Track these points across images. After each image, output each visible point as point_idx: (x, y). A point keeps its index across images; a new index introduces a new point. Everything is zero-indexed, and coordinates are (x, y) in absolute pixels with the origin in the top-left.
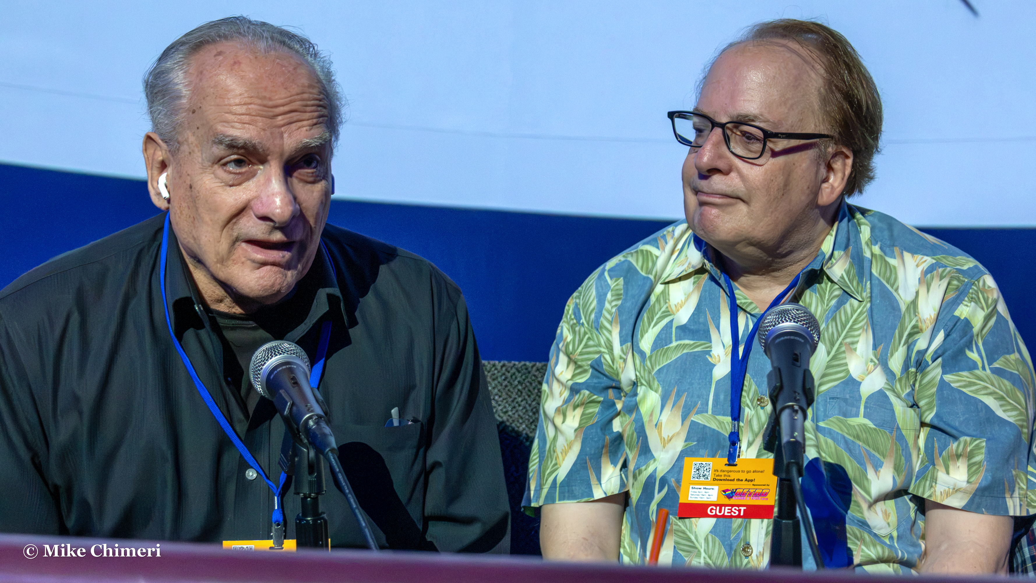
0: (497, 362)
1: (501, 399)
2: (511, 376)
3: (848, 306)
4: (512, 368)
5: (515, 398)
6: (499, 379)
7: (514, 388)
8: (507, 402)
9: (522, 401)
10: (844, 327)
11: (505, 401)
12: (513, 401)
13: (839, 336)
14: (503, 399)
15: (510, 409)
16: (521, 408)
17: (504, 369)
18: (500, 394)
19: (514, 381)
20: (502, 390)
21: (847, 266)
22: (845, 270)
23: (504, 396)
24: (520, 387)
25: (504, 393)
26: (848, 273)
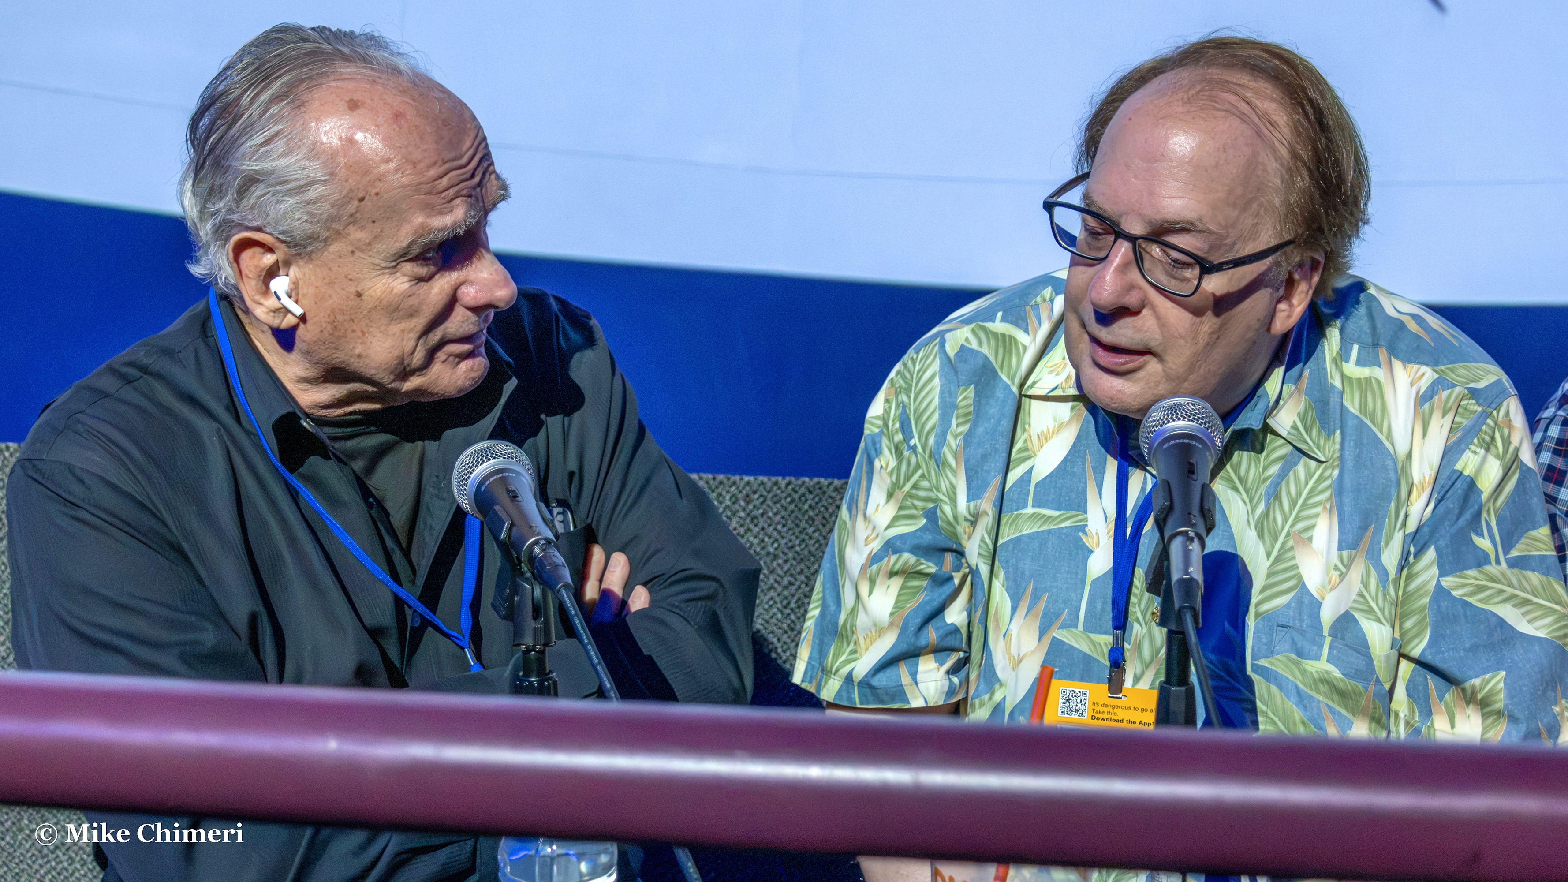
0: (780, 479)
1: (785, 529)
2: (800, 498)
3: (1301, 469)
4: (800, 486)
5: (805, 529)
6: (783, 502)
7: (803, 515)
8: (794, 534)
9: (814, 532)
10: (1293, 503)
11: (791, 532)
12: (801, 532)
13: (1286, 519)
14: (789, 529)
15: (797, 542)
16: (812, 542)
17: (790, 487)
18: (784, 522)
19: (804, 504)
20: (787, 517)
21: (1302, 407)
22: (1299, 415)
23: (790, 524)
24: (811, 513)
25: (789, 522)
26: (1303, 419)
